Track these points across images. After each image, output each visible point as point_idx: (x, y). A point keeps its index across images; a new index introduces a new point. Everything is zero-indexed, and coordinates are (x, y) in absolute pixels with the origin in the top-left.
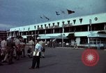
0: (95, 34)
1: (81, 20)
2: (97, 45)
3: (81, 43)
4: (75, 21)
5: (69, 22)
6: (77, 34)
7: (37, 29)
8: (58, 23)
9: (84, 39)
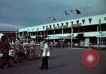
1: (90, 20)
4: (84, 21)
5: (78, 22)
6: (86, 34)
7: (45, 29)
8: (67, 23)
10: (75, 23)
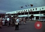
0: (42, 15)
2: (43, 20)
3: (36, 19)
6: (35, 15)
7: (17, 13)
8: (27, 10)
9: (37, 18)
10: (30, 10)
